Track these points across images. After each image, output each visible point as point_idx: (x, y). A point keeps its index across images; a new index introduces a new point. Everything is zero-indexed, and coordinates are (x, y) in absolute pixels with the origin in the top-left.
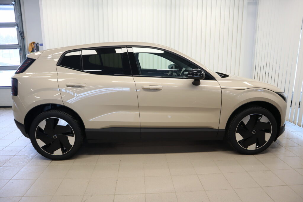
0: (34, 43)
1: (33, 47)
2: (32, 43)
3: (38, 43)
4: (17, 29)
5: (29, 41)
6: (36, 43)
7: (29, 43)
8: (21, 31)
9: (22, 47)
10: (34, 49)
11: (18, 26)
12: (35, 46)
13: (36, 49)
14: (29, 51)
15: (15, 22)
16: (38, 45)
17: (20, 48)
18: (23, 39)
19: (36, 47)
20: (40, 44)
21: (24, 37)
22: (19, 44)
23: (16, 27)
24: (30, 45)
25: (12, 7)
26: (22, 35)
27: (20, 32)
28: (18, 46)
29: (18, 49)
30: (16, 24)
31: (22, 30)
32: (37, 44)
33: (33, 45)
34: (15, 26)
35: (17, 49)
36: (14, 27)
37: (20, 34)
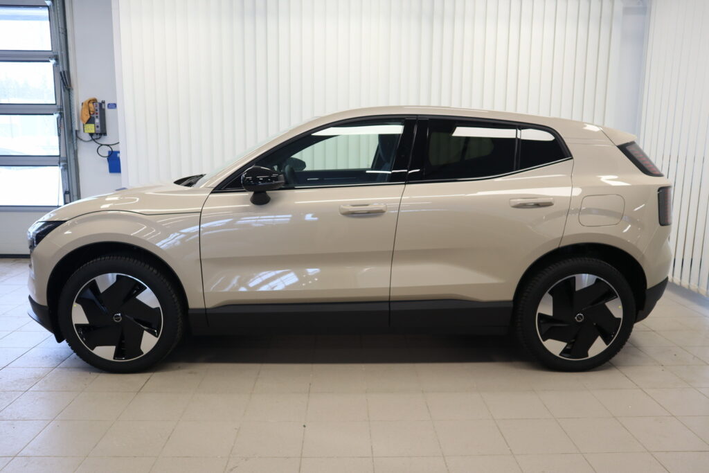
0: (94, 101)
1: (91, 110)
2: (89, 102)
3: (103, 102)
4: (55, 66)
5: (81, 95)
6: (100, 101)
7: (83, 101)
8: (64, 72)
9: (63, 110)
10: (95, 116)
11: (57, 60)
12: (98, 108)
13: (98, 115)
14: (83, 120)
15: (50, 49)
16: (103, 107)
17: (61, 114)
18: (67, 91)
19: (98, 112)
20: (109, 104)
21: (70, 86)
22: (59, 103)
23: (53, 62)
24: (84, 106)
25: (45, 12)
26: (64, 81)
27: (61, 73)
28: (55, 107)
29: (56, 116)
30: (51, 53)
31: (65, 69)
32: (101, 105)
33: (91, 105)
34: (51, 58)
35: (52, 114)
36: (48, 61)
37: (62, 78)
